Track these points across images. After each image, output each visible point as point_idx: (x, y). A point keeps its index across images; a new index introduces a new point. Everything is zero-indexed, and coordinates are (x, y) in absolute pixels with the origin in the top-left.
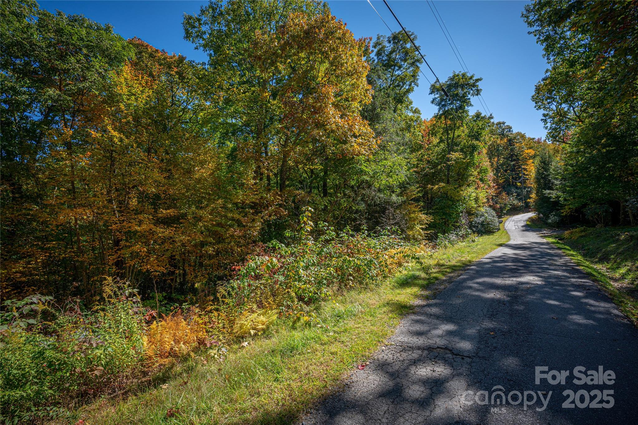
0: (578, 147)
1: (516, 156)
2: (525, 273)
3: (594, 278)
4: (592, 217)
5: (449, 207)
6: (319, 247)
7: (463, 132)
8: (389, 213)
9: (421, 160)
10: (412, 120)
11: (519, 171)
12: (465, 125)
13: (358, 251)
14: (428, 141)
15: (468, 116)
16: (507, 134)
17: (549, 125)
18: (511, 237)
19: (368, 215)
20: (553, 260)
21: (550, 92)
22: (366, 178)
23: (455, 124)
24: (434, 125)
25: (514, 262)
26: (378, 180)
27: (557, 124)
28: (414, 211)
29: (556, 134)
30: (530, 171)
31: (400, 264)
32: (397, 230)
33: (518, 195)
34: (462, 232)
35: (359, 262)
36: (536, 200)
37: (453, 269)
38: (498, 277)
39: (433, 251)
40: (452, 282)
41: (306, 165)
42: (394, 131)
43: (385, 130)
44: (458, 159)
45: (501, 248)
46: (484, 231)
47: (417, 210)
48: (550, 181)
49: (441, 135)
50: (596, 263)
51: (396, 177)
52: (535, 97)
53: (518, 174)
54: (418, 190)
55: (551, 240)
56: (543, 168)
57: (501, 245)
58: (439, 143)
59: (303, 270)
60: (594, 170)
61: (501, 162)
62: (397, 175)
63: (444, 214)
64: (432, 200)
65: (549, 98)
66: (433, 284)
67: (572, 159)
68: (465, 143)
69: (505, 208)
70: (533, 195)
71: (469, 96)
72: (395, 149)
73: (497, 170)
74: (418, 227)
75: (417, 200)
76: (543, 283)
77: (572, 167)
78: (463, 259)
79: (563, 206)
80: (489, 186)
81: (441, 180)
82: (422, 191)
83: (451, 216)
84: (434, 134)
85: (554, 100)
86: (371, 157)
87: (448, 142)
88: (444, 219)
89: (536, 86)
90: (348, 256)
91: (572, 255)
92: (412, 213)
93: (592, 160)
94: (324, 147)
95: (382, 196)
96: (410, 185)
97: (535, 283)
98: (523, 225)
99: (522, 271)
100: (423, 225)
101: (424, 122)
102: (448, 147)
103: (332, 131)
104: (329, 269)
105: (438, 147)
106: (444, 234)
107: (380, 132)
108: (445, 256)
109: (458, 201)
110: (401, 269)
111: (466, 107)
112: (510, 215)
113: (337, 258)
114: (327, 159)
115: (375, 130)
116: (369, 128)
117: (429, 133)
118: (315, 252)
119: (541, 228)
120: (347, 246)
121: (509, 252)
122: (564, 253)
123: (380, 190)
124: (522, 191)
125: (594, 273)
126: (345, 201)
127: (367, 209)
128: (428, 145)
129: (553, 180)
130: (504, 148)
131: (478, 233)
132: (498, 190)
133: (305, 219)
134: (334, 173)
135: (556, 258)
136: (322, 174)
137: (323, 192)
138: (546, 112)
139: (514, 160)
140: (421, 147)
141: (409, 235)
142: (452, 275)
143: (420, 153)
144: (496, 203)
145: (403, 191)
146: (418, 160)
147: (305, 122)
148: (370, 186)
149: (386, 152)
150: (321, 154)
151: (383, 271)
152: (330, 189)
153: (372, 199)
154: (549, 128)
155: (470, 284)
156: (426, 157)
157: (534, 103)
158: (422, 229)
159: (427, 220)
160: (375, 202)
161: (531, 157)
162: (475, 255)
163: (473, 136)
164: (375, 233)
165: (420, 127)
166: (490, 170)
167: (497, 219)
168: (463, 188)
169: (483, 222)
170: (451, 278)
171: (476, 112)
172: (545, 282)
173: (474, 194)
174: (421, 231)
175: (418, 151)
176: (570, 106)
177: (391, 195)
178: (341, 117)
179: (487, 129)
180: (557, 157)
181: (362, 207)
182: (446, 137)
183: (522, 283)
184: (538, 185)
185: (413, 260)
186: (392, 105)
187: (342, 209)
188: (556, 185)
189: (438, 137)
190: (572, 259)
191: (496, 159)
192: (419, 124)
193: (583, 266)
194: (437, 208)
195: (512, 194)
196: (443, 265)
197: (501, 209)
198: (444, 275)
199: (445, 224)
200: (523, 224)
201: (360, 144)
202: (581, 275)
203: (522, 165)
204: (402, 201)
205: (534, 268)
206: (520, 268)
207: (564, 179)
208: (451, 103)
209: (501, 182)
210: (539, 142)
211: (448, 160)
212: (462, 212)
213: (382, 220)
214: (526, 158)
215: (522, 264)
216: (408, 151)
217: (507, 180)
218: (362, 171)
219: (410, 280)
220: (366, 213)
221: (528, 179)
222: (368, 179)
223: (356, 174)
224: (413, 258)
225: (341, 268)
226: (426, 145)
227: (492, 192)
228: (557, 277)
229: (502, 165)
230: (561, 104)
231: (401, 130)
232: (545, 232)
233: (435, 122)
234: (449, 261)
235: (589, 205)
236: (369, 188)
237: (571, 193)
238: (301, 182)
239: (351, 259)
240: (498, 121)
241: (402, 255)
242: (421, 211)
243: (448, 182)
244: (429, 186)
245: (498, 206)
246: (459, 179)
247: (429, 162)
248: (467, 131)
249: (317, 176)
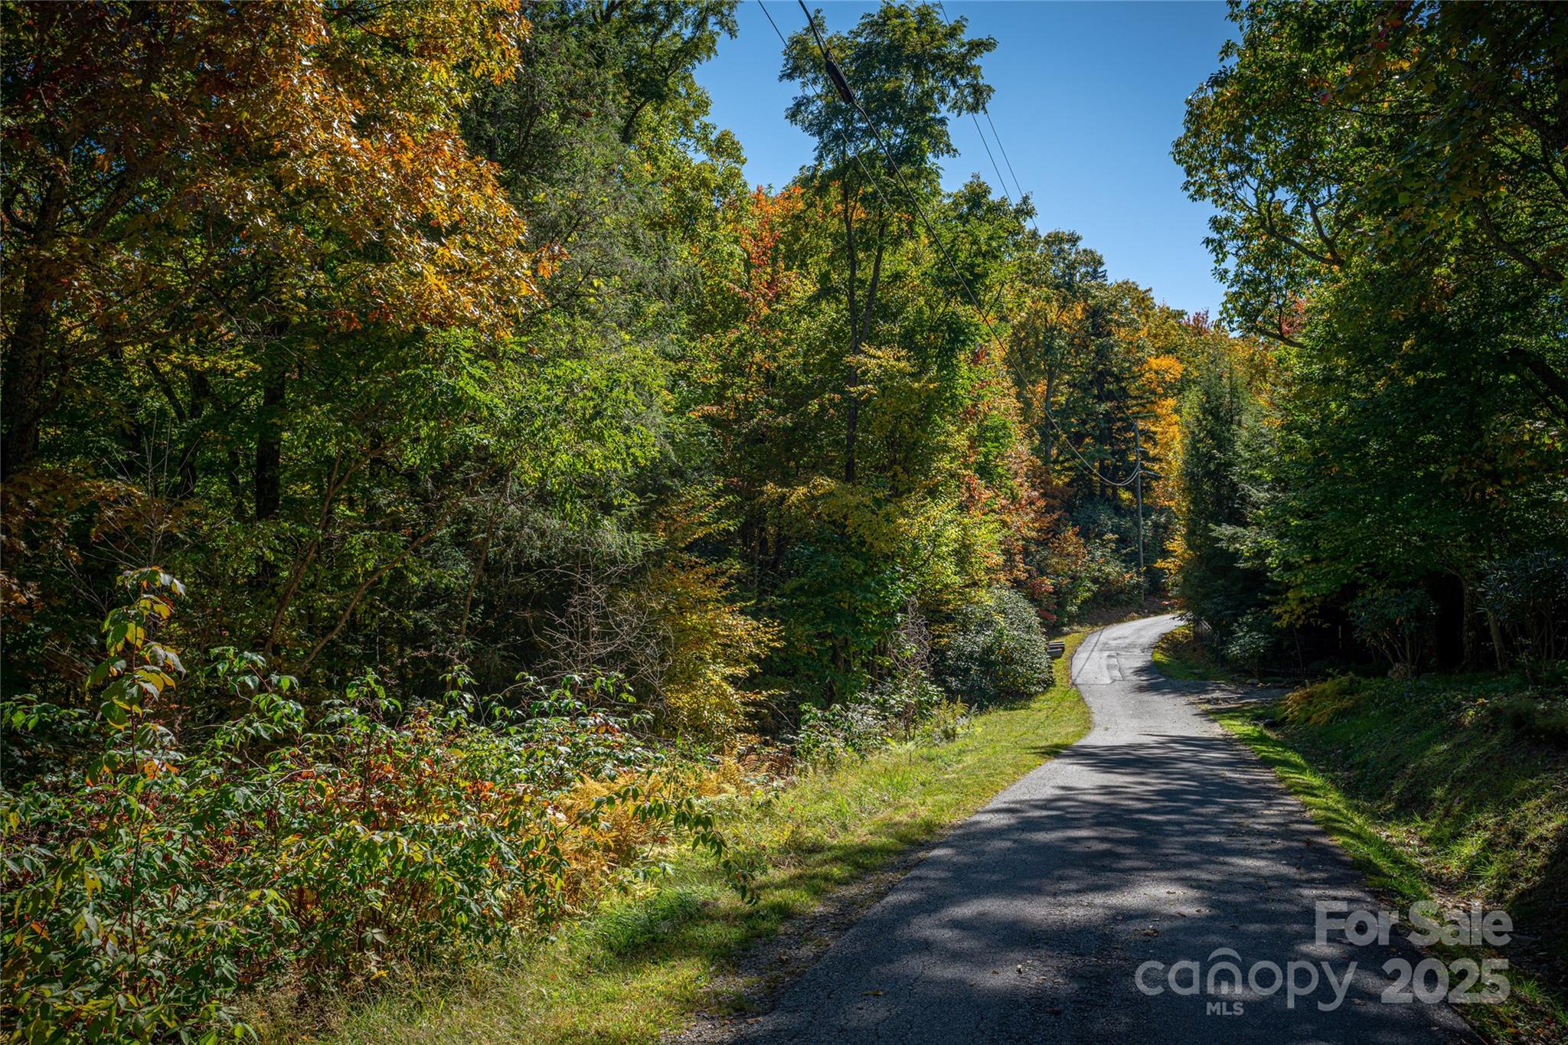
0: (1328, 360)
1: (1118, 379)
2: (1139, 869)
3: (1376, 880)
4: (1375, 635)
5: (849, 584)
6: (206, 781)
7: (916, 260)
8: (586, 607)
9: (740, 371)
10: (705, 183)
11: (1126, 441)
12: (921, 231)
13: (421, 793)
14: (770, 285)
15: (936, 192)
16: (1084, 284)
17: (1231, 264)
18: (1096, 718)
19: (486, 614)
20: (1243, 811)
21: (1236, 132)
22: (479, 435)
23: (884, 226)
24: (798, 217)
25: (1099, 824)
26: (536, 447)
27: (1257, 263)
28: (702, 602)
29: (1256, 302)
30: (1167, 446)
31: (623, 853)
32: (620, 689)
33: (1123, 541)
34: (904, 697)
35: (417, 852)
36: (1189, 562)
37: (857, 865)
38: (1038, 891)
39: (778, 783)
40: (851, 924)
41: (168, 350)
42: (618, 225)
43: (576, 219)
44: (892, 378)
45: (1055, 764)
46: (992, 691)
47: (712, 593)
48: (1234, 487)
49: (825, 267)
50: (1387, 818)
51: (620, 437)
52: (1186, 147)
53: (1123, 454)
54: (722, 502)
55: (1238, 728)
56: (1211, 434)
57: (1054, 752)
58: (815, 299)
59: (99, 909)
60: (1380, 454)
61: (1063, 399)
62: (626, 431)
63: (833, 614)
64: (780, 551)
65: (1233, 157)
66: (769, 938)
67: (1306, 408)
68: (920, 311)
69: (1072, 592)
70: (1177, 545)
71: (944, 110)
72: (622, 309)
73: (1044, 432)
74: (716, 674)
75: (713, 549)
76: (1205, 911)
77: (1307, 436)
78: (902, 817)
79: (1279, 591)
80: (1014, 499)
81: (821, 466)
82: (740, 506)
83: (858, 622)
84: (797, 257)
85: (1249, 168)
86: (507, 335)
87: (851, 301)
88: (830, 636)
89: (1189, 102)
90: (364, 820)
91: (1309, 790)
92: (692, 609)
93: (1371, 415)
94: (270, 266)
95: (556, 523)
96: (686, 482)
97: (1173, 910)
98: (1139, 663)
99: (1129, 864)
100: (737, 662)
101: (757, 202)
102: (853, 321)
103: (314, 191)
104: (254, 895)
105: (813, 317)
106: (824, 708)
107: (554, 225)
108: (826, 807)
109: (888, 558)
110: (626, 874)
111: (930, 155)
112: (1094, 623)
113: (302, 833)
114: (281, 327)
115: (529, 210)
116: (499, 200)
117: (776, 249)
118: (179, 805)
119: (1204, 677)
120: (365, 769)
121: (1084, 779)
122: (1282, 780)
123: (544, 498)
124: (1136, 524)
125: (1382, 863)
126: (367, 545)
127: (479, 586)
128: (769, 304)
129: (1247, 487)
130: (1071, 344)
131: (969, 701)
132: (1048, 519)
133: (135, 633)
134: (320, 400)
135: (1252, 804)
136: (255, 400)
137: (259, 495)
138: (1222, 214)
139: (1109, 396)
140: (738, 311)
141: (676, 710)
142: (853, 890)
143: (733, 336)
144: (1042, 572)
145: (652, 506)
146: (725, 370)
147: (161, 123)
148: (497, 474)
149: (580, 322)
150: (253, 296)
151: (542, 886)
152: (300, 477)
153: (508, 541)
154: (1231, 275)
155: (925, 928)
156: (758, 356)
157: (1181, 169)
158: (733, 680)
159: (758, 643)
160: (518, 554)
161: (1172, 386)
162: (948, 798)
163: (952, 282)
164: (512, 702)
165: (738, 220)
166: (1016, 431)
167: (1041, 641)
168: (909, 505)
169: (988, 650)
170: (848, 905)
171: (968, 179)
172: (1212, 905)
173: (953, 532)
174: (730, 690)
175: (726, 328)
176: (1303, 199)
177: (594, 523)
178: (363, 127)
179: (1011, 259)
180: (1259, 392)
181: (458, 572)
182: (847, 274)
183: (1127, 916)
184: (1194, 502)
185: (685, 829)
186: (617, 103)
187: (352, 583)
188: (1256, 506)
189: (814, 271)
190: (1306, 806)
191: (1041, 387)
192: (731, 206)
193: (1343, 832)
194: (800, 588)
195: (1100, 535)
196: (816, 848)
197: (1060, 596)
198: (817, 892)
199: (834, 658)
200: (1139, 660)
201: (452, 272)
202: (1338, 872)
203: (1137, 416)
204: (647, 554)
205: (1172, 846)
206: (1122, 849)
207: (1281, 482)
208: (869, 133)
209: (1059, 482)
210: (1198, 328)
211: (853, 377)
212: (903, 610)
213: (552, 640)
214: (1153, 392)
215: (1129, 834)
216: (684, 321)
217: (1081, 478)
218: (458, 402)
219: (664, 927)
220: (475, 604)
221: (1157, 478)
222: (488, 440)
223: (433, 411)
224: (682, 819)
225: (325, 887)
226: (760, 302)
227: (1025, 523)
228: (1258, 884)
229: (1065, 412)
230: (1272, 189)
231: (652, 226)
232: (1217, 694)
233: (801, 205)
234: (844, 827)
235: (1364, 586)
236: (493, 482)
237: (1305, 539)
238: (132, 437)
239: (378, 838)
240: (1051, 230)
241: (631, 805)
242: (731, 600)
243: (849, 474)
244: (770, 487)
245: (1048, 583)
246: (894, 462)
247: (770, 378)
248: (929, 258)
249: (228, 410)
